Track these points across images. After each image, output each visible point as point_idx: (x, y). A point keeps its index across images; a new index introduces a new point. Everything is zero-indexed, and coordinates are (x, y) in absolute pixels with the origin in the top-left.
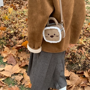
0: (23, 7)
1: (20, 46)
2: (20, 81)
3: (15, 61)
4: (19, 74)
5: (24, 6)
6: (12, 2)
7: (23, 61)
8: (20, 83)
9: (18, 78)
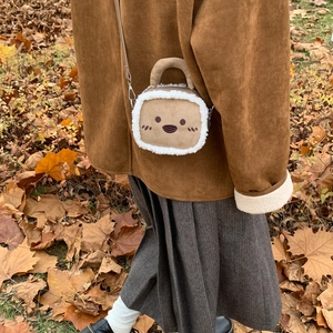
0: (59, 39)
1: (32, 174)
2: (35, 300)
3: (17, 229)
4: (31, 277)
5: (64, 36)
6: (19, 26)
7: (47, 229)
8: (33, 305)
9: (27, 291)
